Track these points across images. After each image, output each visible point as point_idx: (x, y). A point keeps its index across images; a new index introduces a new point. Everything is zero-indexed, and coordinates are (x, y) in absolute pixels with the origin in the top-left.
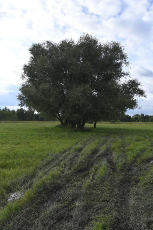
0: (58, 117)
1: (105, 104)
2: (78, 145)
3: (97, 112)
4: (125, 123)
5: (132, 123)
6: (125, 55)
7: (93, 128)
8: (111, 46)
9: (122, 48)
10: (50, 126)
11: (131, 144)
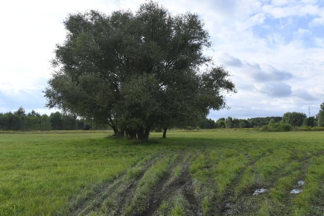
0: (110, 123)
1: (178, 103)
2: (136, 166)
3: (167, 114)
4: (206, 130)
5: (216, 129)
6: (205, 32)
7: (161, 138)
8: (186, 19)
9: (202, 23)
10: (98, 137)
11: (221, 163)
